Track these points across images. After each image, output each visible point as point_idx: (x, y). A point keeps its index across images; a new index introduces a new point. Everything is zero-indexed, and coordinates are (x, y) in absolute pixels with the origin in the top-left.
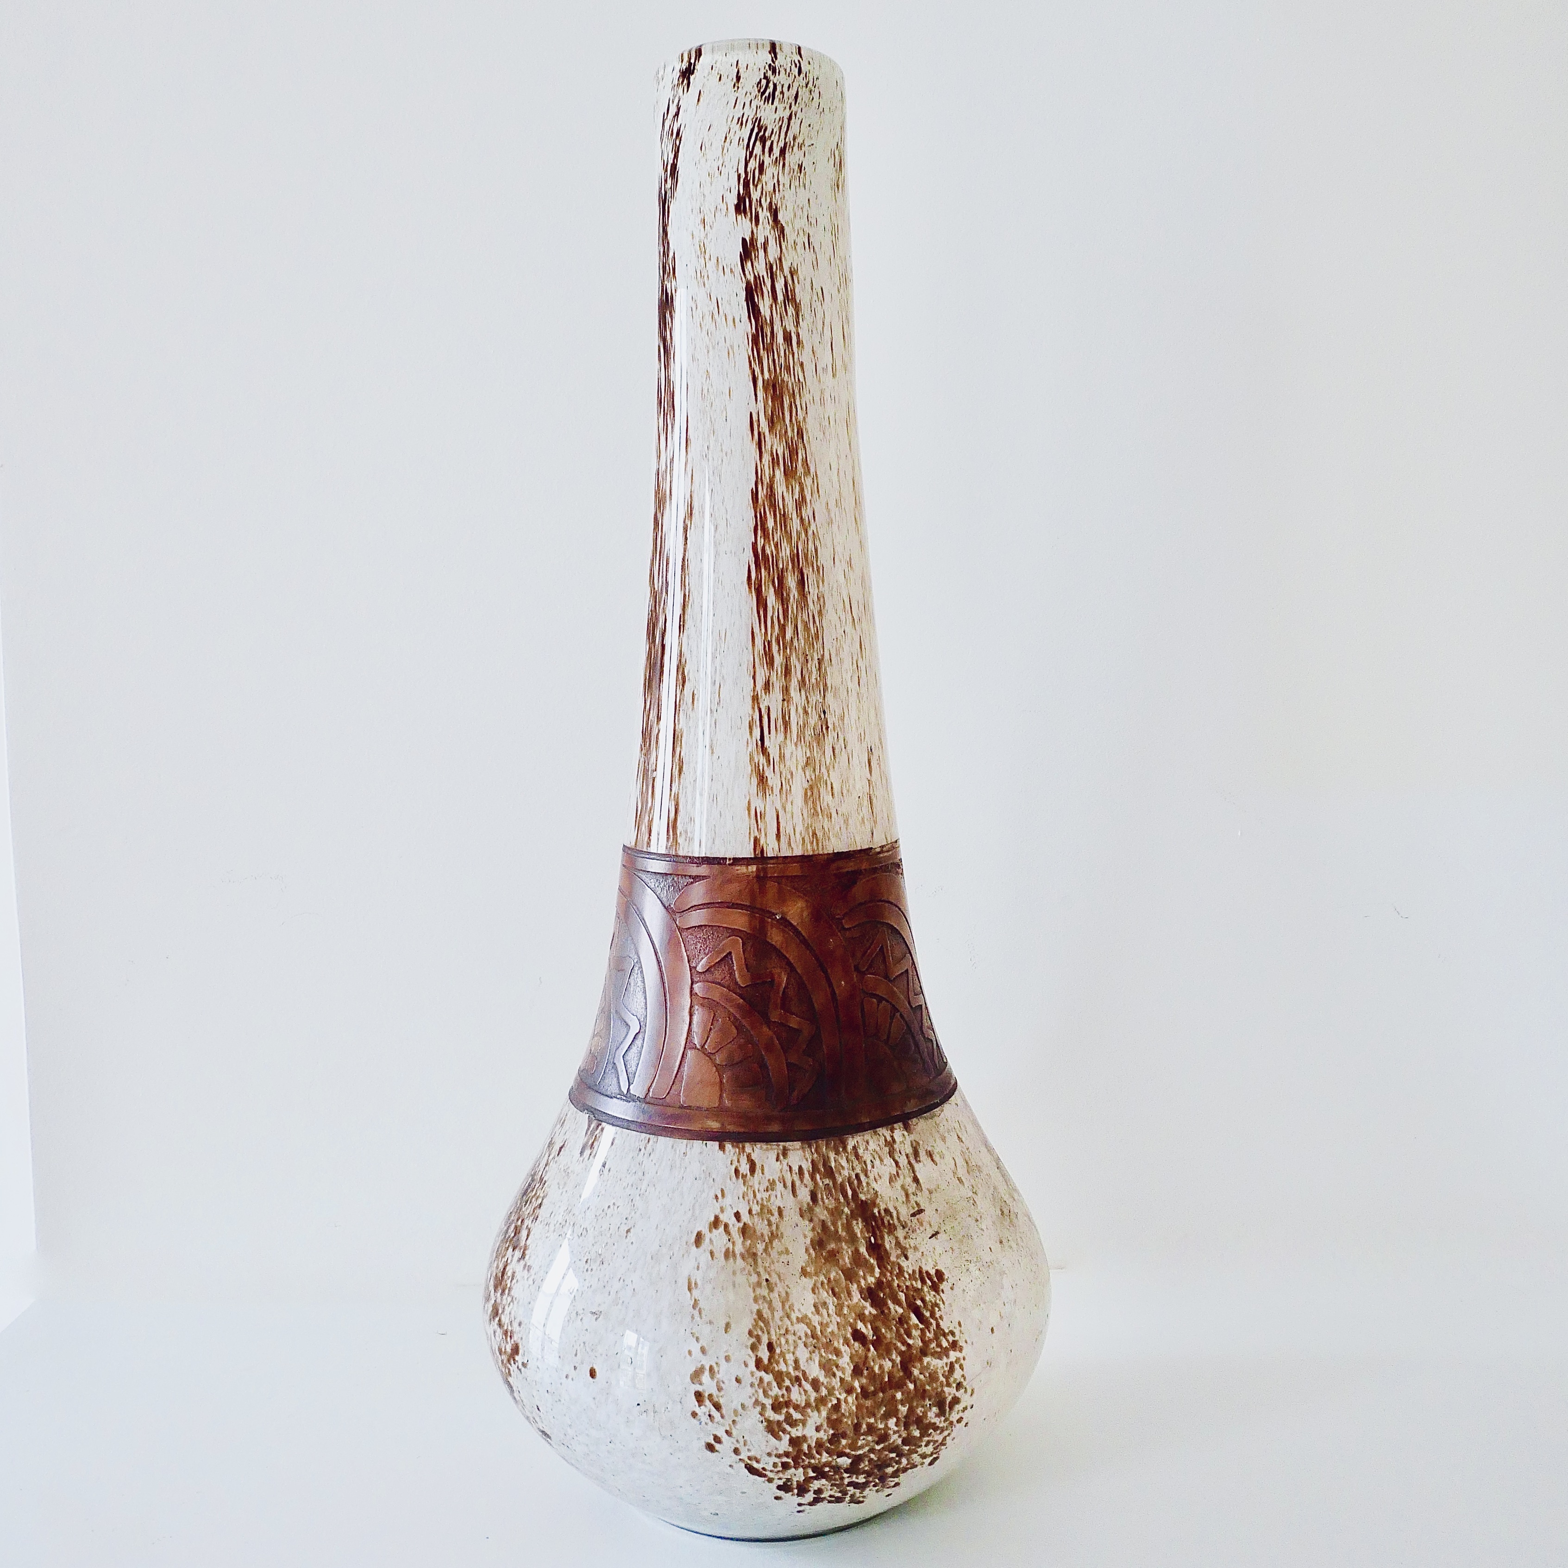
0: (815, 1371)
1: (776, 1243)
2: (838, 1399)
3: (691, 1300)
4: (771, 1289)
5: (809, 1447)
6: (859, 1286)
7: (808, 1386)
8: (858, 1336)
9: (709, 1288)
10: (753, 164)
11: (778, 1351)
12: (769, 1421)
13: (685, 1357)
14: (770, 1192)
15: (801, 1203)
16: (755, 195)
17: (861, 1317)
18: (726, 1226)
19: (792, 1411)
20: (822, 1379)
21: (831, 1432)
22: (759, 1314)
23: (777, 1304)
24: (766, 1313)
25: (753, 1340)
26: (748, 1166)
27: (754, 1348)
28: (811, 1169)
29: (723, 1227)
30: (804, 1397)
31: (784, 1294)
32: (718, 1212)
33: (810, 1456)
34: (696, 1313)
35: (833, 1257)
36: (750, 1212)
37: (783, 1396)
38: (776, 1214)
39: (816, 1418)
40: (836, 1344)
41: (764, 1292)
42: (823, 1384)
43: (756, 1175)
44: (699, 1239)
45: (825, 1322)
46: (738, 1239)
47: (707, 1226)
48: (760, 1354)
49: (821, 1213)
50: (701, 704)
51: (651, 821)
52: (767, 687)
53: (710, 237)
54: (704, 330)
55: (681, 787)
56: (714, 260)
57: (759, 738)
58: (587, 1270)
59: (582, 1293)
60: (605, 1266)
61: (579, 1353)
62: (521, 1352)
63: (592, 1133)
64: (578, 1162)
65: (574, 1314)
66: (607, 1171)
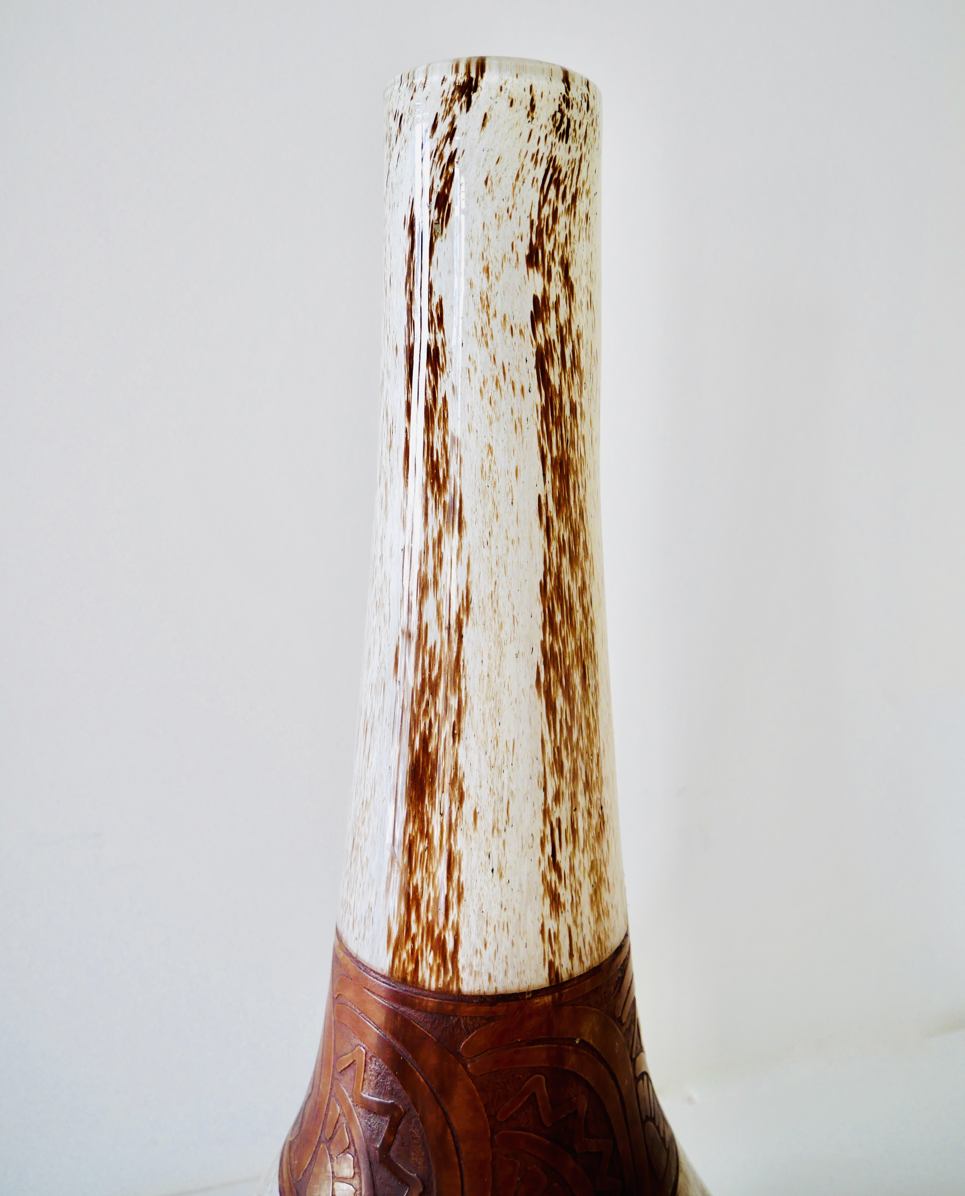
10: (547, 210)
16: (548, 247)
50: (485, 823)
51: (418, 950)
52: (557, 798)
53: (495, 289)
54: (486, 397)
55: (461, 916)
56: (500, 317)
57: (550, 854)
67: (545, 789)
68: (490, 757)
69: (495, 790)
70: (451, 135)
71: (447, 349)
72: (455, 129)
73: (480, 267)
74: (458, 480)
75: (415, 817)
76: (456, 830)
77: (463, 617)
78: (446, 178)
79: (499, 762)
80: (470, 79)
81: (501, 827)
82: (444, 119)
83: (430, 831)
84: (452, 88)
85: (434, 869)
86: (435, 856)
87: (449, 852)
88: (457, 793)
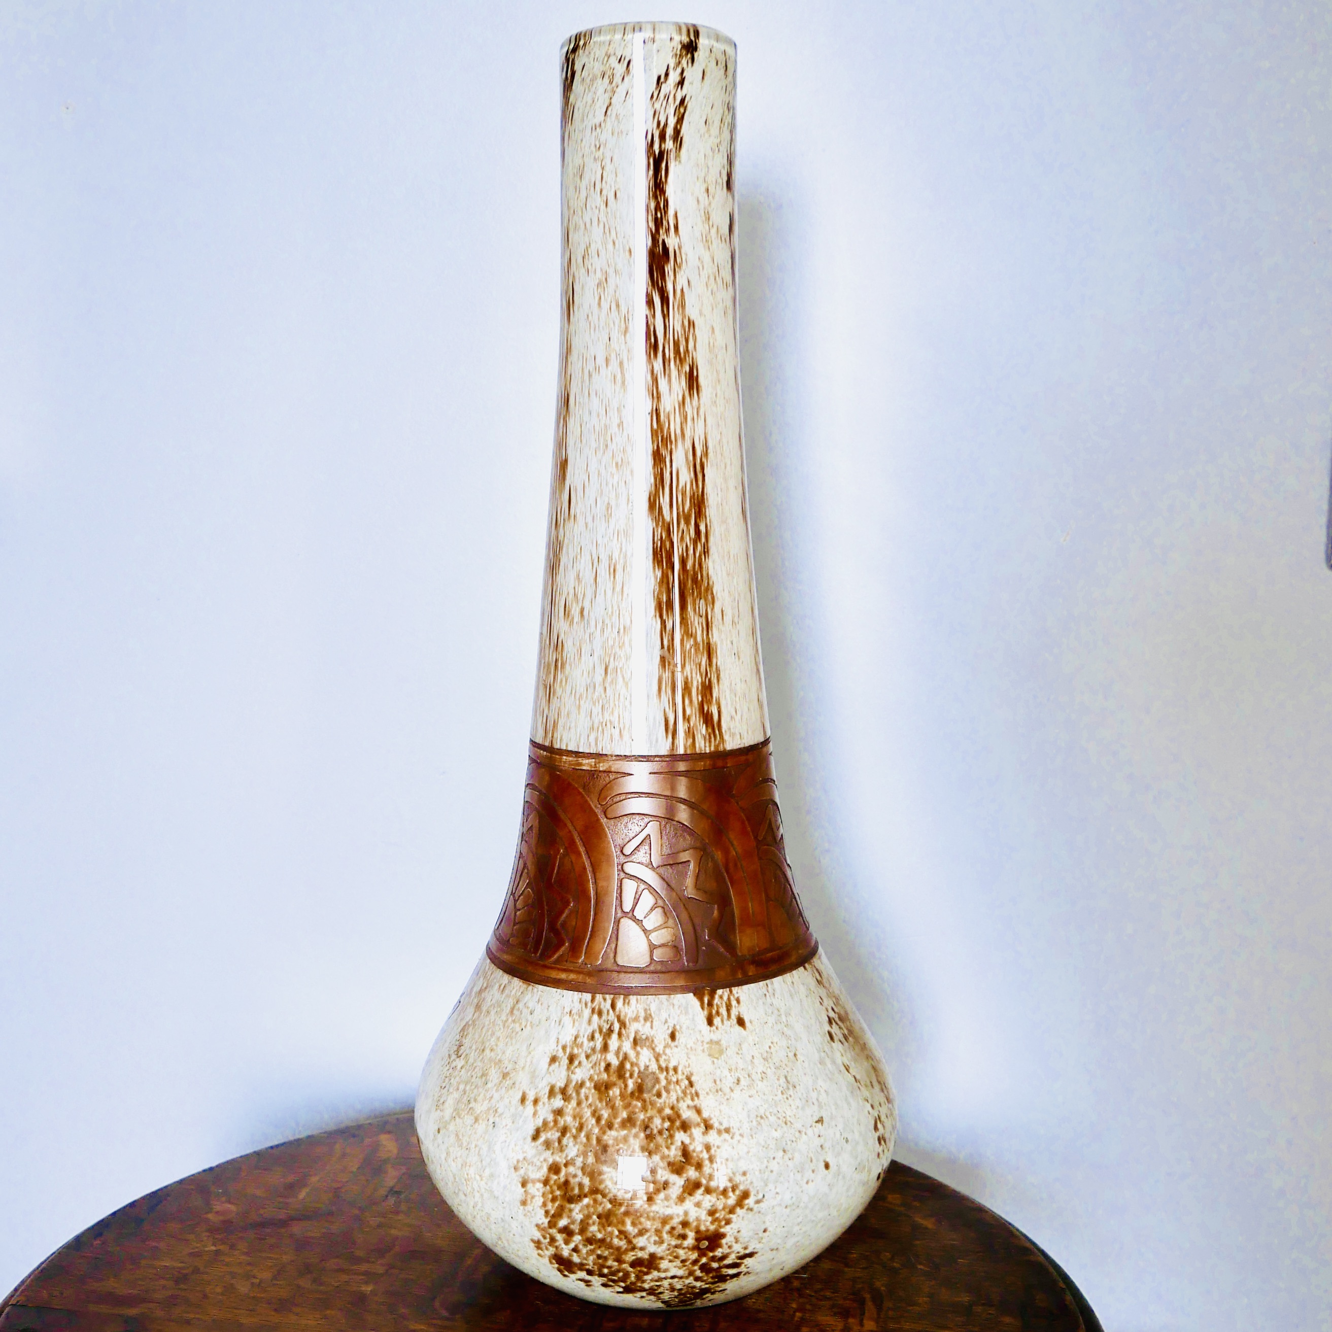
3: (851, 1076)
9: (854, 1064)
13: (868, 1118)
18: (834, 1020)
22: (873, 1066)
32: (826, 1013)
34: (859, 1084)
36: (834, 1003)
44: (831, 1037)
46: (842, 1025)
47: (828, 1026)
50: (728, 618)
51: (693, 726)
53: (713, 205)
54: (710, 289)
55: (721, 692)
56: (715, 227)
58: (787, 1098)
59: (795, 1115)
60: (798, 1087)
61: (813, 1158)
62: (752, 1194)
63: (710, 1004)
64: (712, 1032)
65: (797, 1134)
66: (749, 1023)
68: (726, 567)
69: (731, 592)
70: (681, 83)
71: (683, 251)
72: (685, 77)
73: (703, 189)
74: (694, 353)
75: (681, 624)
76: (713, 627)
77: (704, 460)
78: (678, 116)
79: (731, 570)
80: (691, 41)
81: (736, 619)
82: (675, 69)
83: (694, 631)
84: (680, 47)
85: (700, 661)
86: (699, 650)
87: (709, 644)
88: (710, 597)
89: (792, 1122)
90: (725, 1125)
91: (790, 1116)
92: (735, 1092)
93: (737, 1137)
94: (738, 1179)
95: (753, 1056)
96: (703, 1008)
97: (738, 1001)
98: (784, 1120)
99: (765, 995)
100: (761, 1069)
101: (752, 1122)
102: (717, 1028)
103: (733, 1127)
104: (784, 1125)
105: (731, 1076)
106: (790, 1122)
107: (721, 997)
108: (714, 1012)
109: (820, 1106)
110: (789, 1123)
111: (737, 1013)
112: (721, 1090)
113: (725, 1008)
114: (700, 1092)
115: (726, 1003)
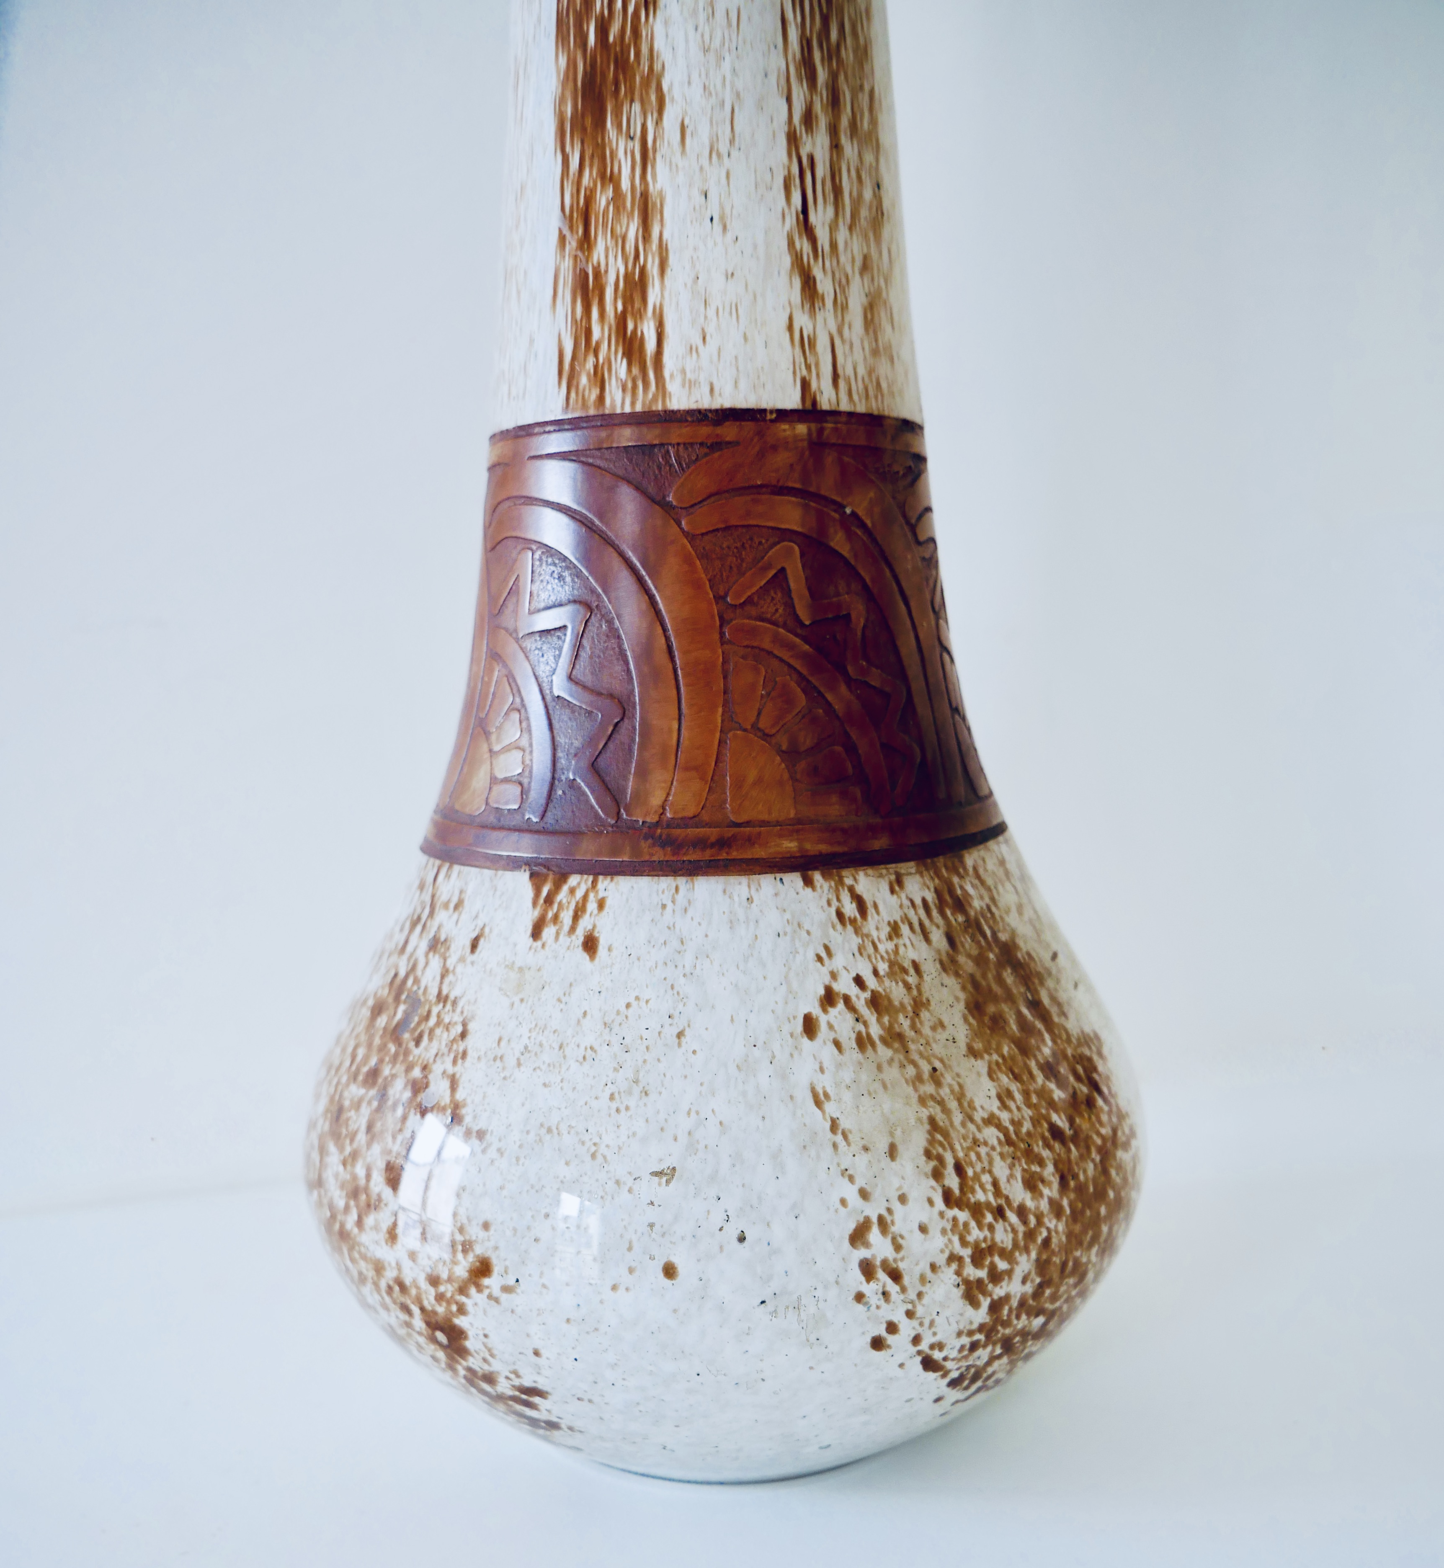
0: (1018, 1193)
1: (925, 1015)
2: (1048, 1229)
3: (824, 1118)
4: (938, 1084)
5: (1010, 1310)
6: (1037, 1061)
7: (1013, 1217)
8: (1056, 1133)
9: (847, 1096)
11: (970, 1172)
12: (967, 1282)
13: (836, 1211)
14: (895, 941)
15: (938, 952)
17: (1052, 1104)
18: (847, 999)
19: (996, 1259)
20: (1030, 1204)
21: (1038, 1280)
22: (932, 1121)
23: (953, 1105)
24: (940, 1117)
25: (933, 1163)
26: (854, 905)
27: (937, 1175)
28: (937, 902)
29: (842, 1001)
30: (1011, 1236)
31: (956, 1088)
32: (827, 980)
33: (1006, 1324)
34: (839, 1138)
35: (997, 1023)
36: (876, 972)
37: (985, 1240)
38: (912, 971)
39: (1025, 1263)
40: (1036, 1149)
41: (929, 1088)
42: (1030, 1209)
43: (869, 918)
44: (810, 1026)
45: (1016, 1119)
46: (870, 1016)
47: (817, 1004)
48: (947, 1182)
49: (967, 965)
50: (698, 142)
51: (603, 364)
52: (808, 118)
55: (666, 294)
57: (800, 208)
58: (618, 1110)
59: (620, 1148)
60: (653, 1096)
61: (635, 1245)
62: (497, 1269)
63: (549, 900)
64: (533, 950)
65: (611, 1185)
66: (606, 950)
67: (789, 100)
68: (702, 36)
69: (712, 88)
75: (592, 157)
76: (654, 159)
79: (717, 42)
81: (723, 147)
83: (616, 170)
85: (624, 229)
86: (624, 207)
87: (645, 196)
88: (653, 97)
89: (608, 1158)
90: (481, 1125)
91: (607, 1146)
92: (522, 1069)
93: (492, 1153)
94: (475, 1232)
95: (585, 1013)
96: (535, 903)
97: (601, 905)
98: (593, 1149)
99: (664, 906)
100: (589, 1039)
101: (528, 1132)
102: (543, 946)
103: (492, 1132)
104: (588, 1158)
105: (529, 1038)
106: (605, 1157)
107: (572, 891)
108: (550, 914)
109: (692, 1148)
110: (599, 1158)
111: (590, 927)
112: (501, 1058)
113: (571, 913)
114: (470, 1053)
115: (577, 903)
